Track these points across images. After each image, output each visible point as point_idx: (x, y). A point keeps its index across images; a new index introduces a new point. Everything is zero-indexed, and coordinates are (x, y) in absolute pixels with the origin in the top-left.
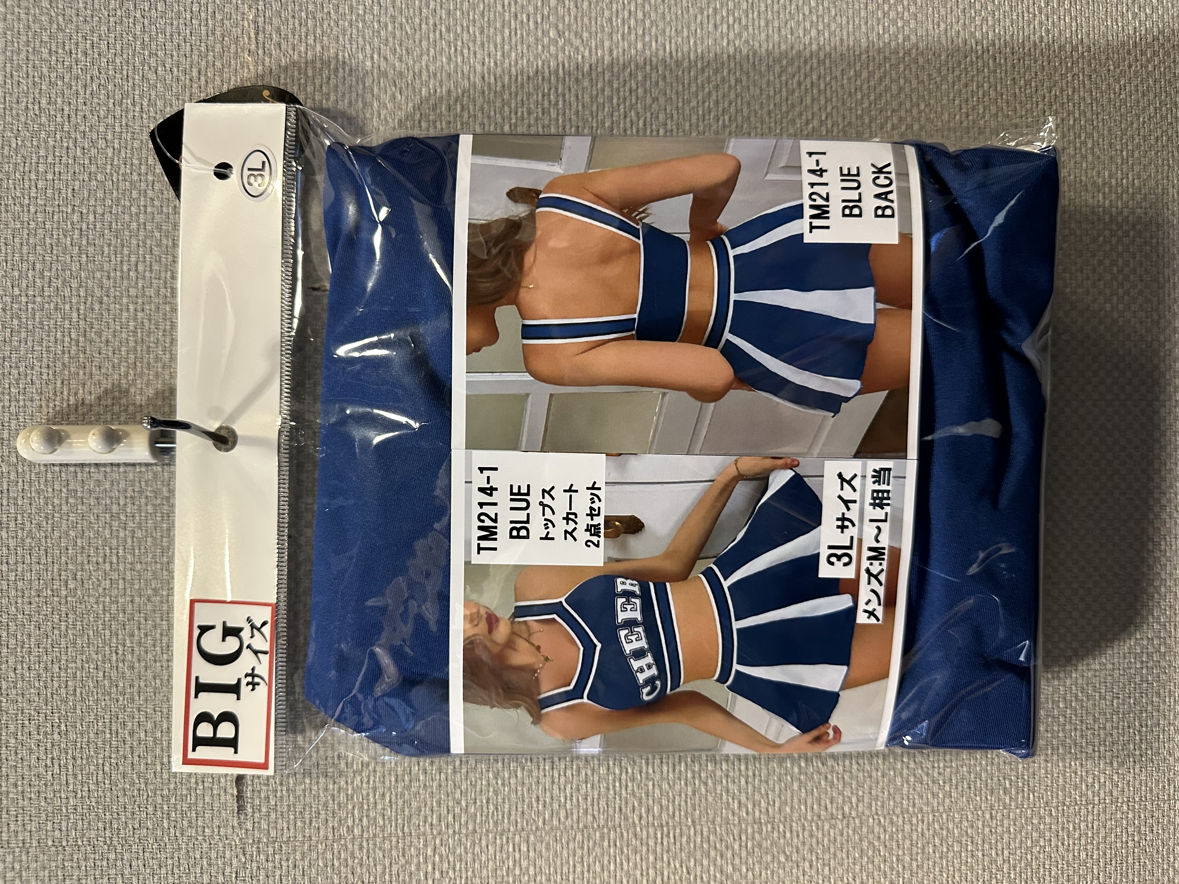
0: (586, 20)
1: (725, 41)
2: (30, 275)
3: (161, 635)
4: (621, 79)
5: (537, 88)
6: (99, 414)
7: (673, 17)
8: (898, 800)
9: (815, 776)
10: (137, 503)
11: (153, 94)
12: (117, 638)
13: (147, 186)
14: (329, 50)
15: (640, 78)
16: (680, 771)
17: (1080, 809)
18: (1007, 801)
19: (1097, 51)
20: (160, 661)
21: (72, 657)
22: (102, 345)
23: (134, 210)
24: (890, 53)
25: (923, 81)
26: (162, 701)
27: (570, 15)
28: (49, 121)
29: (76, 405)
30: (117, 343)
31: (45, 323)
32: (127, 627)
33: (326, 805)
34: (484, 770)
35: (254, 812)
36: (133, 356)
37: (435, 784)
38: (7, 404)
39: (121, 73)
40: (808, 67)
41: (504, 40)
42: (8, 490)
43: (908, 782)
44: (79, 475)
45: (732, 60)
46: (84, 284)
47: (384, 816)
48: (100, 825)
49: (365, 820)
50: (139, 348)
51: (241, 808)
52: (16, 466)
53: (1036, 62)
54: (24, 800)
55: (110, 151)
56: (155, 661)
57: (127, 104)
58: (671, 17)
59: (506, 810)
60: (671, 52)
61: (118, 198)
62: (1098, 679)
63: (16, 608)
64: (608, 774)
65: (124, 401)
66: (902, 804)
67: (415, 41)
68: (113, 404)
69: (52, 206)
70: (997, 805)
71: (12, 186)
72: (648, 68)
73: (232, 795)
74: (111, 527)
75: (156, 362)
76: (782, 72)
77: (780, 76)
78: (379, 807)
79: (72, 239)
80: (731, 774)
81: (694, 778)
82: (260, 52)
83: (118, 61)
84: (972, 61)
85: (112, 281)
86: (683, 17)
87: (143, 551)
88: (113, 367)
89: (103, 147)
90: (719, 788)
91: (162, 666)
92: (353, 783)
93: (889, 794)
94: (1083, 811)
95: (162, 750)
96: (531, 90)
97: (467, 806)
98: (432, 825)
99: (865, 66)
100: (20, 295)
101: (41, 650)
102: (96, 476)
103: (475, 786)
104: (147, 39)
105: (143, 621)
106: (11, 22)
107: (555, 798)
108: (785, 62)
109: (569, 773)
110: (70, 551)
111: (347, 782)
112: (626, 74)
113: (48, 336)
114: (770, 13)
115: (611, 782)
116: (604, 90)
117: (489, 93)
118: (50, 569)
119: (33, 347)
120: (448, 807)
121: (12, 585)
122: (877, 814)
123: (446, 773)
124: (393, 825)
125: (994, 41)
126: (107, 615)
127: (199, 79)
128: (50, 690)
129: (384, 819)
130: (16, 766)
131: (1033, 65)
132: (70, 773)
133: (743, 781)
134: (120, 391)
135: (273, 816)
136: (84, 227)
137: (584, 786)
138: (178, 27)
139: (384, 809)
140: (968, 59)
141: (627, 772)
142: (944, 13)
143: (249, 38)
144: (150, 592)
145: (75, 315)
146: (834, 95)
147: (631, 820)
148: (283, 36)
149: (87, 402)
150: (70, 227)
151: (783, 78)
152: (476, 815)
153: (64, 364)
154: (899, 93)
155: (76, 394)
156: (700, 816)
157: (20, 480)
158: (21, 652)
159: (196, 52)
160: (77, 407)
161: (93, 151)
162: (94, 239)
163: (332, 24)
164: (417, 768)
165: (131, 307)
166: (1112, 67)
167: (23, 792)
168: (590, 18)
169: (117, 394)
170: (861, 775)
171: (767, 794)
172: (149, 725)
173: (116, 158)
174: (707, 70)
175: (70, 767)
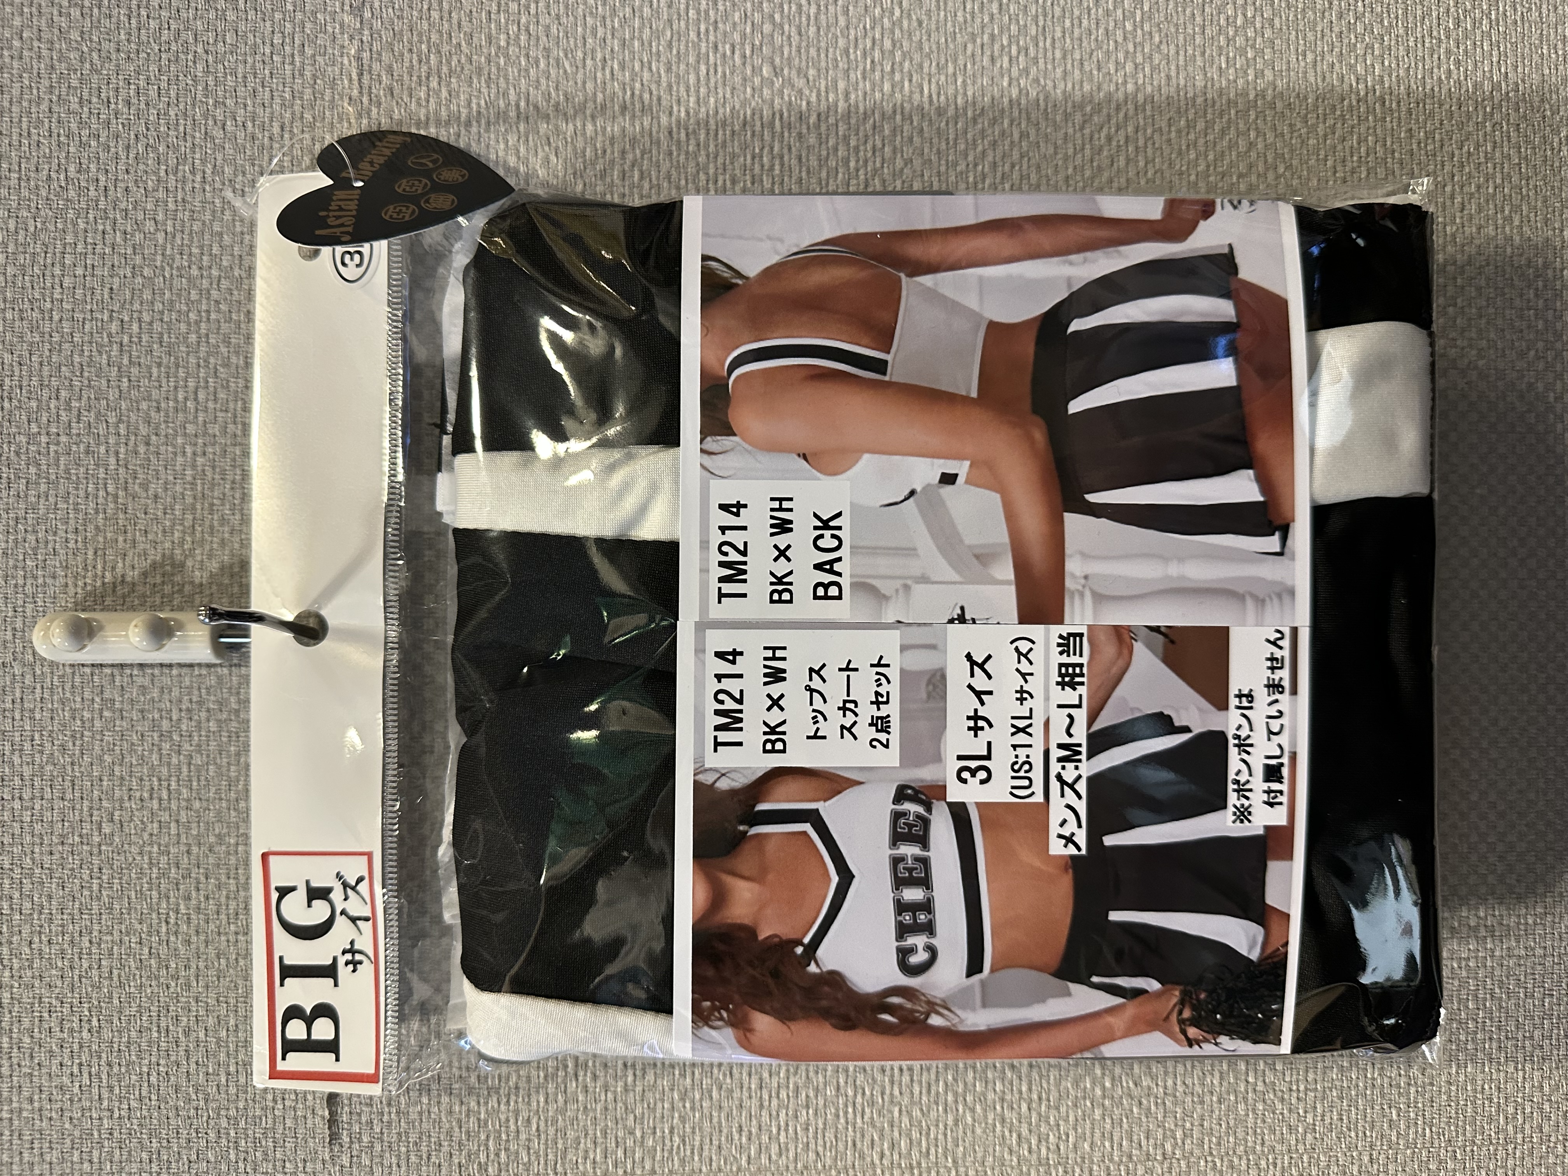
0: (813, 52)
1: (1006, 79)
2: (52, 406)
3: (228, 898)
4: (861, 134)
5: (745, 147)
6: (144, 596)
7: (934, 47)
8: (1240, 1135)
9: (1125, 1102)
10: (196, 717)
11: (219, 157)
12: (168, 902)
13: (211, 284)
14: (458, 96)
15: (887, 132)
16: (938, 1093)
17: (1496, 1150)
18: (1394, 1138)
19: (1528, 91)
20: (226, 934)
21: (108, 926)
22: (149, 501)
23: (193, 316)
24: (1237, 95)
25: (1282, 135)
26: (228, 988)
27: (790, 45)
28: (79, 195)
29: (114, 583)
30: (168, 500)
31: (73, 471)
32: (181, 887)
33: (450, 1133)
34: (666, 1089)
35: (351, 1142)
36: (190, 517)
37: (599, 1107)
38: (21, 582)
39: (176, 130)
40: (1121, 115)
41: (699, 80)
42: (22, 699)
43: (1254, 1110)
44: (118, 679)
45: (1015, 106)
46: (125, 418)
47: (529, 1149)
48: (144, 1155)
49: (503, 1154)
50: (199, 507)
51: (334, 1137)
52: (32, 666)
53: (1441, 105)
54: (41, 1120)
55: (160, 236)
56: (219, 934)
57: (184, 171)
58: (930, 48)
59: (697, 1143)
60: (930, 96)
61: (172, 301)
62: (1523, 968)
63: (33, 859)
64: (838, 1096)
65: (178, 578)
66: (1246, 1141)
67: (576, 83)
68: (163, 583)
69: (82, 311)
70: (1379, 1143)
71: (28, 285)
72: (898, 117)
73: (323, 1117)
74: (160, 750)
75: (222, 525)
76: (1085, 122)
77: (1082, 128)
78: (523, 1136)
79: (109, 357)
80: (1008, 1097)
81: (956, 1102)
82: (365, 100)
83: (172, 113)
84: (1351, 106)
85: (162, 414)
86: (947, 47)
87: (203, 783)
88: (164, 531)
89: (152, 230)
90: (991, 1116)
91: (228, 941)
92: (486, 1103)
93: (1228, 1127)
94: (1501, 1153)
95: (228, 1055)
96: (737, 150)
97: (642, 1137)
98: (594, 1162)
99: (1201, 113)
100: (39, 433)
101: (65, 917)
102: (139, 681)
103: (654, 1110)
104: (211, 83)
105: (203, 879)
106: (28, 59)
107: (764, 1128)
108: (1088, 109)
109: (783, 1094)
110: (105, 783)
111: (479, 1103)
112: (869, 126)
113: (77, 489)
114: (1068, 40)
115: (841, 1106)
116: (836, 150)
117: (679, 155)
118: (78, 806)
119: (56, 504)
120: (616, 1138)
121: (27, 829)
122: (1211, 1154)
123: (615, 1092)
124: (542, 1162)
125: (1381, 77)
126: (155, 870)
127: (282, 137)
128: (77, 972)
129: (529, 1153)
130: (31, 1075)
131: (1437, 110)
132: (104, 1084)
133: (1024, 1107)
134: (173, 565)
135: (378, 1147)
136: (126, 339)
137: (804, 1112)
138: (253, 67)
139: (529, 1140)
140: (1345, 103)
141: (864, 1093)
142: (1313, 38)
143: (351, 80)
144: (212, 839)
145: (112, 460)
146: (1158, 153)
147: (869, 1159)
148: (396, 78)
149: (129, 579)
150: (106, 340)
151: (1087, 131)
152: (656, 1150)
153: (97, 528)
154: (1249, 150)
155: (113, 568)
156: (964, 1155)
157: (38, 686)
158: (39, 919)
159: (278, 100)
160: (115, 587)
161: (138, 237)
162: (139, 357)
163: (463, 60)
164: (574, 1085)
165: (189, 450)
166: (1548, 113)
167: (40, 1110)
168: (818, 50)
169: (168, 568)
170: (1188, 1099)
171: (1058, 1125)
172: (211, 1021)
173: (169, 246)
174: (980, 121)
175: (104, 1077)
